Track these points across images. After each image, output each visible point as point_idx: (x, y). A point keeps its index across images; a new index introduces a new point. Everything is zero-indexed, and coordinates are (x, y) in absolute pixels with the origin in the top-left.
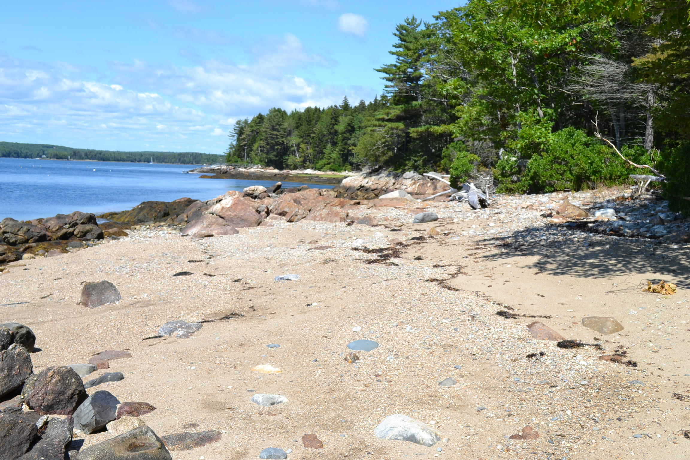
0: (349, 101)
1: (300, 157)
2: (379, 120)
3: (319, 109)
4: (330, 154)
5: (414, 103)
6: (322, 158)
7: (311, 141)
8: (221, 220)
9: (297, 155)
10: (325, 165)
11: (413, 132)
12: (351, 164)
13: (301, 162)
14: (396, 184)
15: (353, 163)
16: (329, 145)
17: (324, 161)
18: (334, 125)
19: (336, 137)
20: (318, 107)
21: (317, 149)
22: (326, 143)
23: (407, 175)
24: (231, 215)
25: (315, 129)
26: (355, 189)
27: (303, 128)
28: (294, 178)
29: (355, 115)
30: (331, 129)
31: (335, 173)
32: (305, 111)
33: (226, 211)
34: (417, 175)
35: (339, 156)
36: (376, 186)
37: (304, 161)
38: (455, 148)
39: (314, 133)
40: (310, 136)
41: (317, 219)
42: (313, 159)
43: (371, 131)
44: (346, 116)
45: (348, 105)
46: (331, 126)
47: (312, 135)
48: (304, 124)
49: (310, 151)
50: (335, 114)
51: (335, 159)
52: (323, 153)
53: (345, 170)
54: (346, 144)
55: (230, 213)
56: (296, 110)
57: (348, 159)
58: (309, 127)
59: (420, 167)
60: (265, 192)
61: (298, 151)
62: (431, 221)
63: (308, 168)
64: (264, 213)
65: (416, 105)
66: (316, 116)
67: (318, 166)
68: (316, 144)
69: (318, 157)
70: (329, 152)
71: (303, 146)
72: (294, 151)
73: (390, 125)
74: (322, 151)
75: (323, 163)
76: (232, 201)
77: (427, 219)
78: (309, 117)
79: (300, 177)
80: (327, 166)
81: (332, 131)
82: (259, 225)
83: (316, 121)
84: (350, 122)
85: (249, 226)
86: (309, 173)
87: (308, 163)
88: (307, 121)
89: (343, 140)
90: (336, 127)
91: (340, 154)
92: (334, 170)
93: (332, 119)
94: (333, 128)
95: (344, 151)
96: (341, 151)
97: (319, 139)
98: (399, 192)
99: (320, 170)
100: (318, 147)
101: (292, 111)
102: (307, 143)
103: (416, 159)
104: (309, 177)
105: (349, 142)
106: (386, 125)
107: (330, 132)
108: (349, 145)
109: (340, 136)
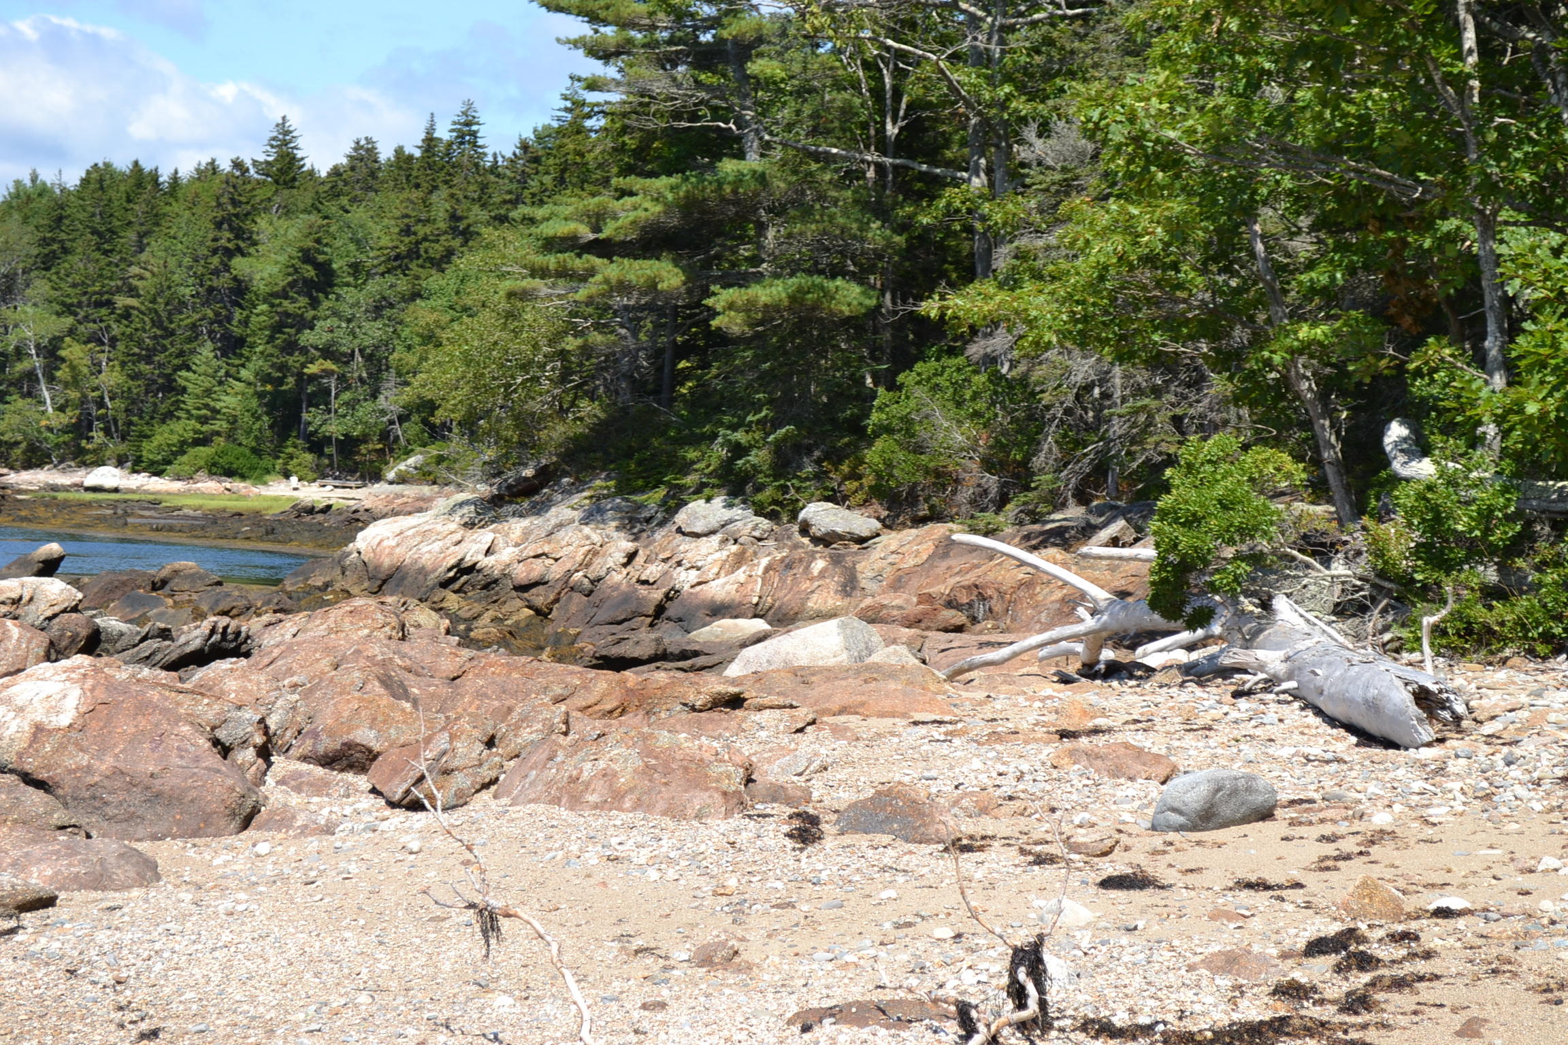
0: (300, 142)
1: (61, 409)
2: (551, 245)
3: (154, 176)
4: (208, 392)
5: (728, 166)
6: (169, 416)
7: (116, 330)
8: (35, 796)
9: (46, 395)
10: (182, 447)
11: (731, 306)
12: (317, 445)
13: (65, 430)
14: (639, 559)
15: (328, 440)
16: (207, 351)
17: (182, 428)
18: (229, 253)
19: (238, 314)
20: (147, 166)
21: (144, 368)
22: (190, 340)
23: (694, 516)
24: (89, 770)
25: (135, 270)
26: (432, 579)
27: (78, 264)
28: (41, 512)
29: (332, 208)
30: (216, 272)
31: (238, 485)
32: (85, 182)
33: (60, 748)
34: (746, 520)
35: (254, 403)
36: (537, 569)
37: (81, 428)
38: (936, 388)
39: (132, 292)
40: (109, 303)
41: (592, 798)
42: (122, 417)
43: (511, 295)
44: (288, 211)
45: (293, 159)
46: (215, 261)
47: (122, 301)
48: (79, 245)
49: (111, 378)
50: (234, 203)
51: (233, 420)
52: (170, 387)
53: (287, 475)
54: (291, 347)
55: (83, 759)
56: (34, 178)
57: (299, 419)
58: (104, 260)
59: (761, 479)
60: (75, 609)
61: (51, 379)
62: (1246, 820)
63: (100, 463)
64: (249, 754)
65: (739, 179)
66: (139, 208)
67: (149, 450)
68: (140, 343)
69: (147, 408)
70: (207, 383)
71: (74, 351)
72: (31, 376)
73: (611, 270)
74: (170, 379)
75: (175, 439)
76: (75, 694)
77: (1226, 811)
78: (107, 216)
79: (65, 505)
80: (193, 451)
81: (223, 281)
82: (246, 823)
83: (141, 236)
84: (309, 243)
85: (195, 834)
86: (109, 483)
87: (98, 436)
88: (95, 232)
89: (277, 328)
90: (240, 265)
91: (261, 395)
92: (230, 473)
93: (218, 225)
94: (227, 268)
95: (280, 381)
96: (266, 379)
97: (156, 323)
98: (843, 626)
99: (158, 474)
100: (148, 359)
101: (18, 183)
102: (95, 339)
103: (740, 436)
104: (114, 505)
105: (308, 338)
106: (591, 272)
107: (211, 290)
108: (304, 350)
109: (264, 307)
